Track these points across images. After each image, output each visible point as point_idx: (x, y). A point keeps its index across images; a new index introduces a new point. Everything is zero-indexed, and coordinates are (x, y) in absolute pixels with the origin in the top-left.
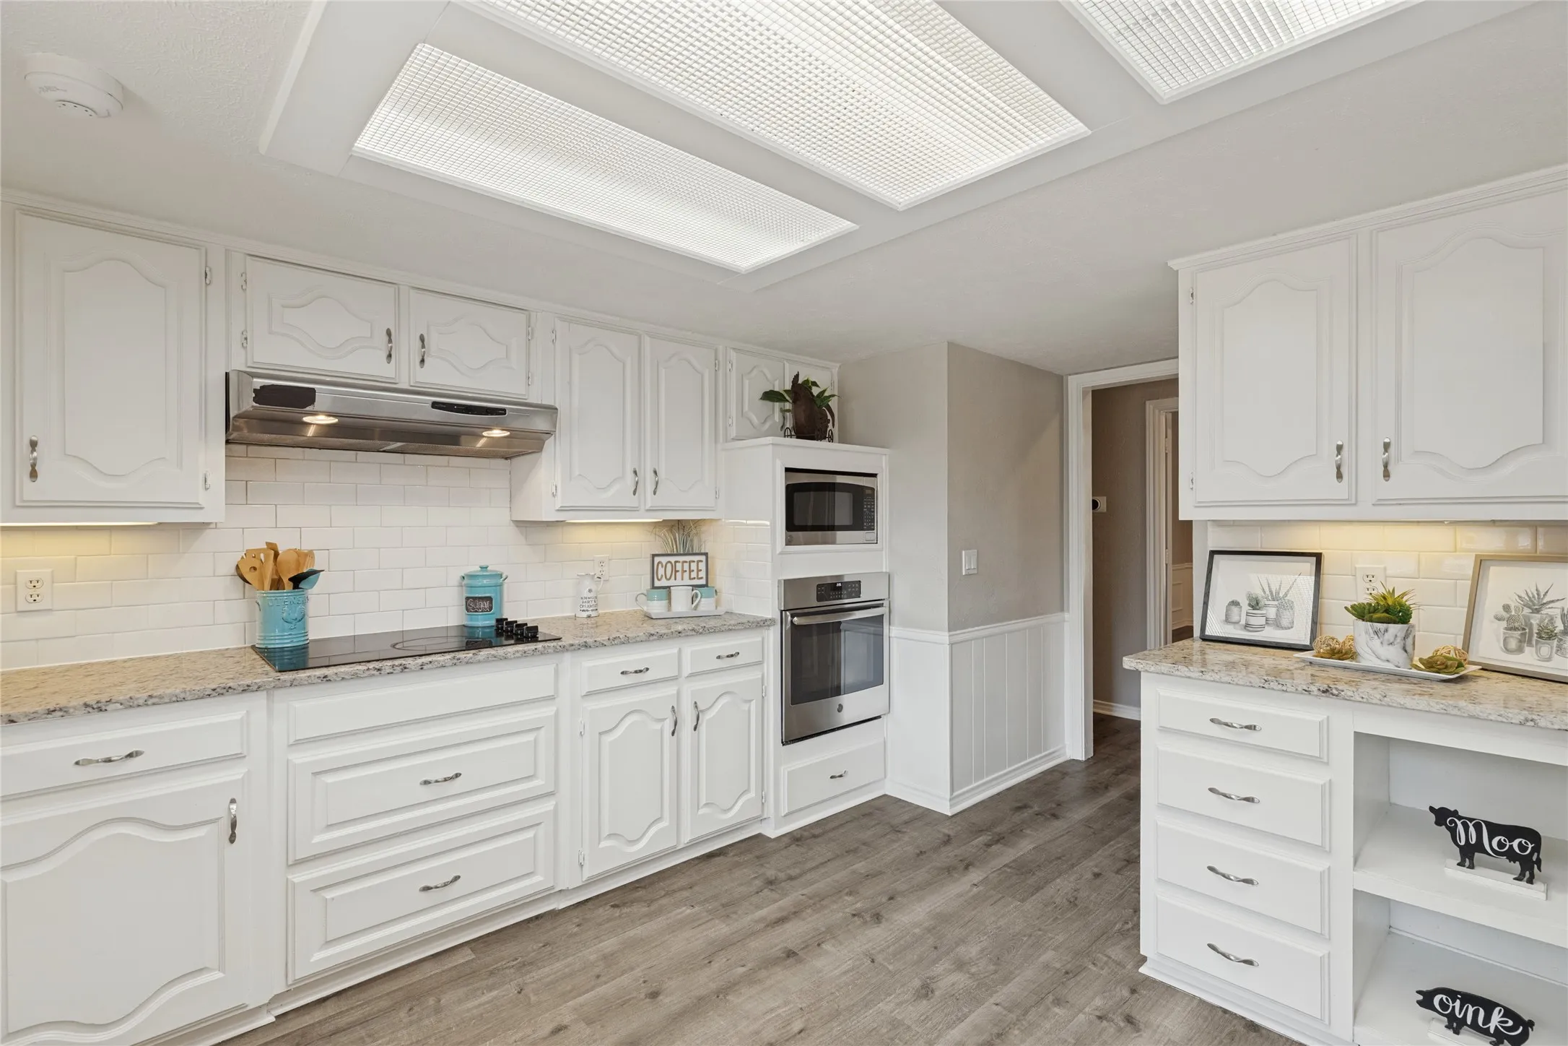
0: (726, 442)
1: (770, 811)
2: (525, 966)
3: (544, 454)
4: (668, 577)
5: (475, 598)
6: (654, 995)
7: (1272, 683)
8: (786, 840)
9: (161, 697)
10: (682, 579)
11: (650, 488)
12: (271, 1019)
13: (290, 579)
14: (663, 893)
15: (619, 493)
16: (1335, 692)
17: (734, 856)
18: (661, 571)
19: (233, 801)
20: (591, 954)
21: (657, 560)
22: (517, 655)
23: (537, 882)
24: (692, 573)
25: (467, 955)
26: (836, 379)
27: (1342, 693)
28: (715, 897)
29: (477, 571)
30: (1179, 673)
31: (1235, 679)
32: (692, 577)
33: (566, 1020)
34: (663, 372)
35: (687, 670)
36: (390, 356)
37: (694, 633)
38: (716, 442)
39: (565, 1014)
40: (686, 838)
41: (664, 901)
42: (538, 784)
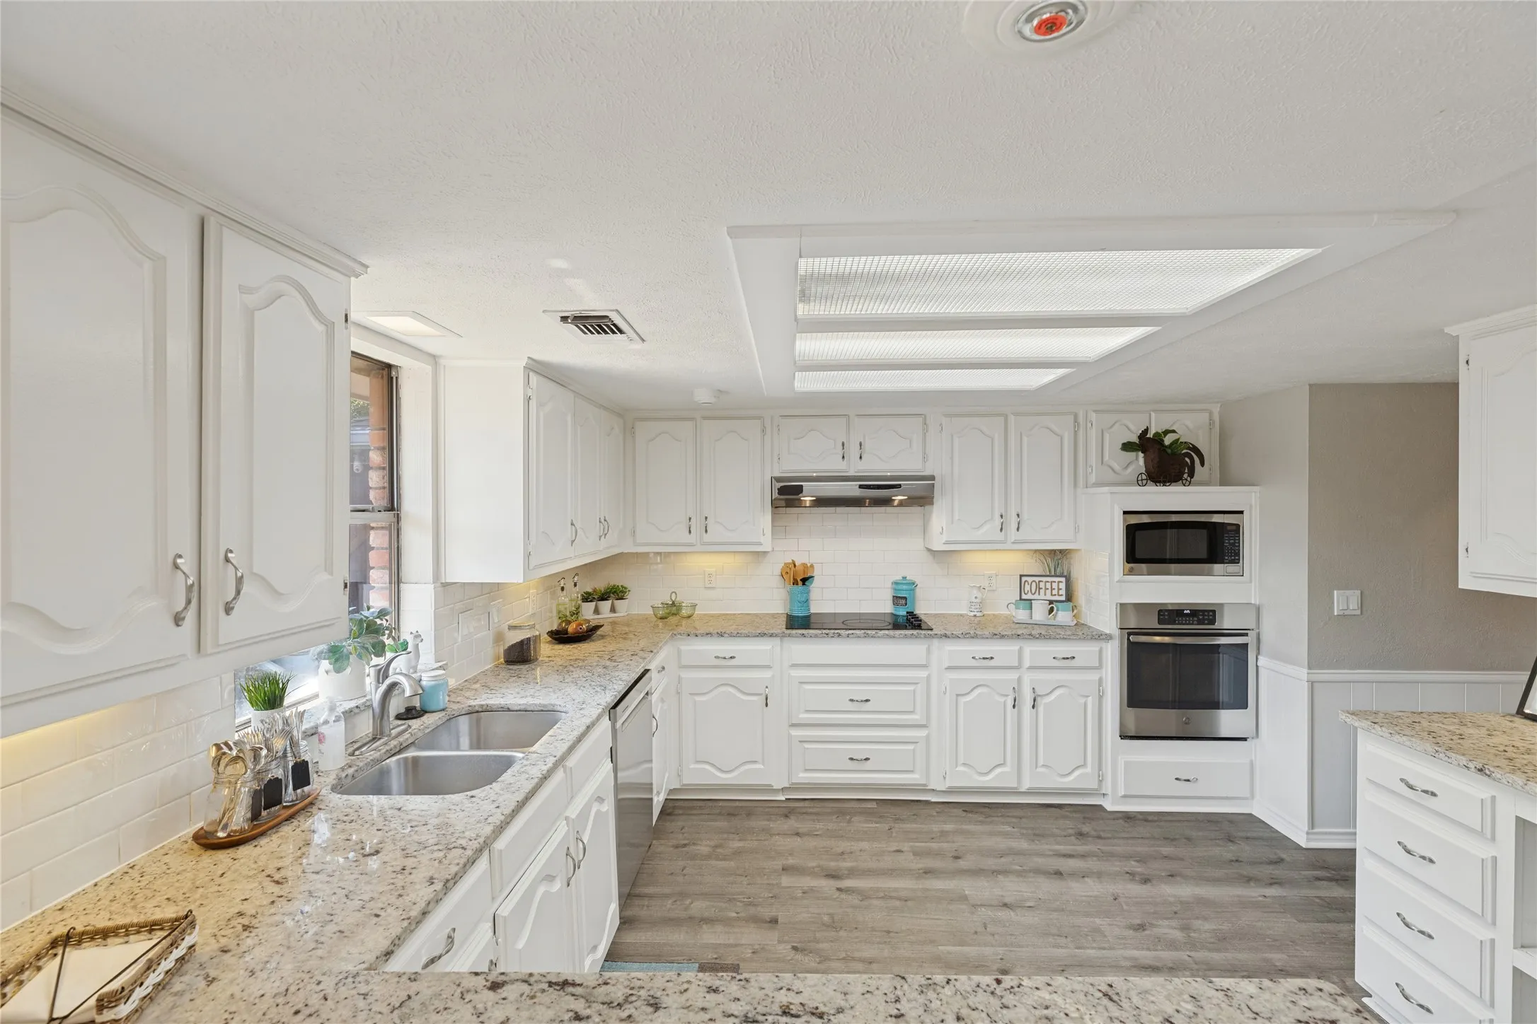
0: (1087, 487)
1: (1107, 788)
2: (898, 820)
3: (935, 506)
4: (1033, 592)
5: (897, 597)
6: (957, 858)
7: (1441, 755)
8: (1120, 815)
9: (741, 634)
10: (1045, 595)
11: (1014, 526)
12: (783, 798)
13: (801, 580)
14: (1000, 814)
15: (990, 530)
16: (1488, 772)
17: (1067, 811)
18: (1027, 588)
19: (767, 687)
20: (936, 828)
21: (1024, 579)
22: (901, 636)
23: (915, 778)
24: (1053, 591)
25: (874, 805)
26: (1216, 418)
27: (1493, 775)
28: (1033, 829)
29: (900, 580)
30: (1373, 731)
31: (1414, 745)
32: (1053, 593)
33: (905, 849)
34: (1025, 439)
35: (1027, 663)
36: (843, 457)
37: (1031, 637)
38: (1075, 485)
39: (906, 847)
40: (1026, 785)
41: (996, 819)
42: (916, 718)
